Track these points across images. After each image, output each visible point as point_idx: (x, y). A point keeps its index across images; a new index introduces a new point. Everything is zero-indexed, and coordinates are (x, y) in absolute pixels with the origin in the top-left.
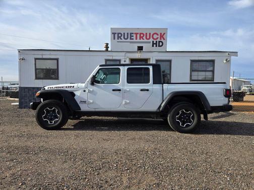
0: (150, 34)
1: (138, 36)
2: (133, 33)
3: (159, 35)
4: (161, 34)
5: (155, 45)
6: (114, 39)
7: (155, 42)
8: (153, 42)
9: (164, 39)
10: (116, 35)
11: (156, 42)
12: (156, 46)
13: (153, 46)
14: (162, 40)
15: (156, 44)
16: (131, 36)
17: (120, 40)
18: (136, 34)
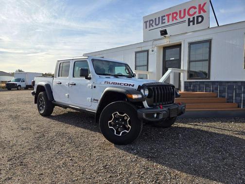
0: (185, 10)
1: (171, 17)
2: (164, 16)
3: (198, 7)
4: (200, 5)
5: (191, 23)
6: (146, 28)
7: (191, 19)
8: (189, 19)
9: (204, 11)
10: (148, 23)
11: (194, 18)
12: (194, 24)
13: (189, 25)
14: (202, 14)
15: (193, 21)
16: (162, 20)
17: (151, 28)
18: (168, 15)
